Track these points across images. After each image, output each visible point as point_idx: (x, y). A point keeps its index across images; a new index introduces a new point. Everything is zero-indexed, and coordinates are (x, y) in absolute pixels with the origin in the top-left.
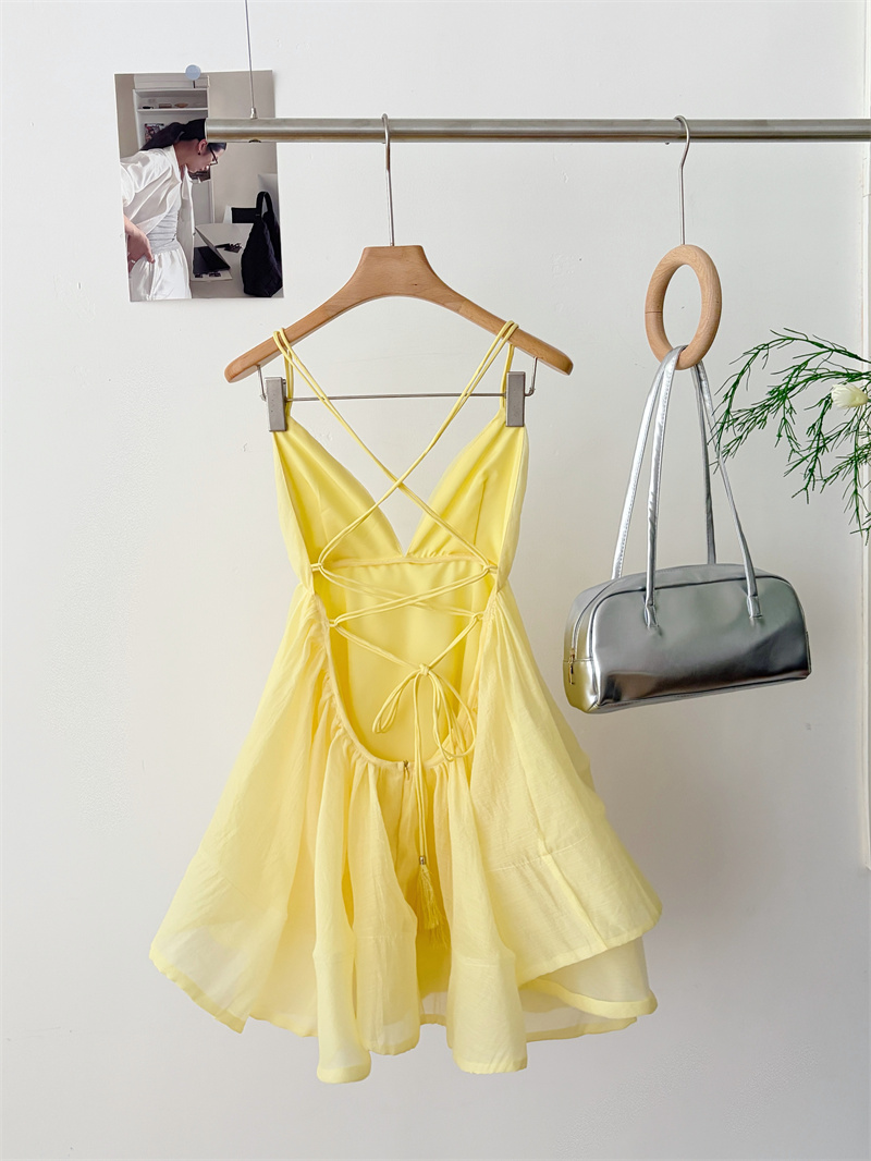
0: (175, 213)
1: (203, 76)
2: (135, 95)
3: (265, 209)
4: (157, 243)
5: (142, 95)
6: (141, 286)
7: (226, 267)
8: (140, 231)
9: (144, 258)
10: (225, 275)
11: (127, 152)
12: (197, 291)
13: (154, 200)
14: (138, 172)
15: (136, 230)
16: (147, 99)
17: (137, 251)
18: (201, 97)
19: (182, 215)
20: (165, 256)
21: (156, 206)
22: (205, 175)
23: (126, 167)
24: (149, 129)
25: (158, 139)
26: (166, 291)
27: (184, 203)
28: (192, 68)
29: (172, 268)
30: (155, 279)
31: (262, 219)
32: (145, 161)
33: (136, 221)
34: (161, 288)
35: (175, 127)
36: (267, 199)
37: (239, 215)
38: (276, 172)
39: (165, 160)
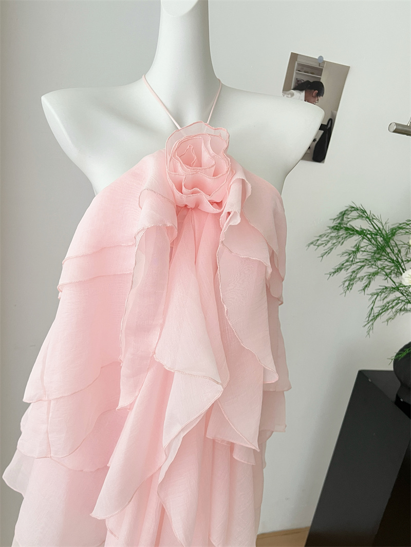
1: (324, 62)
2: (296, 64)
5: (299, 64)
16: (301, 67)
18: (319, 71)
25: (300, 87)
28: (321, 57)
31: (327, 130)
32: (293, 95)
35: (308, 82)
36: (331, 122)
38: (337, 111)
39: (300, 96)
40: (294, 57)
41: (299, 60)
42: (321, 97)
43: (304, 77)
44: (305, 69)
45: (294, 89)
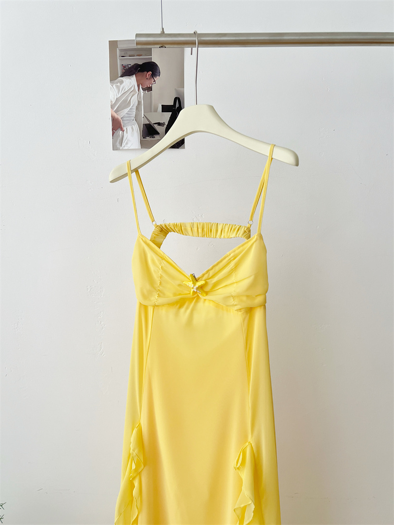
0: (135, 107)
3: (177, 105)
4: (126, 122)
7: (158, 133)
8: (118, 116)
9: (119, 129)
13: (125, 101)
14: (118, 88)
15: (116, 115)
16: (124, 52)
17: (117, 125)
19: (138, 108)
20: (129, 128)
21: (126, 104)
22: (149, 89)
23: (112, 86)
24: (124, 67)
25: (129, 72)
26: (129, 145)
27: (139, 103)
29: (132, 134)
30: (124, 139)
32: (122, 82)
33: (116, 111)
34: (127, 143)
35: (136, 66)
36: (179, 101)
39: (131, 82)
40: (113, 44)
42: (158, 77)
44: (129, 53)
45: (122, 76)
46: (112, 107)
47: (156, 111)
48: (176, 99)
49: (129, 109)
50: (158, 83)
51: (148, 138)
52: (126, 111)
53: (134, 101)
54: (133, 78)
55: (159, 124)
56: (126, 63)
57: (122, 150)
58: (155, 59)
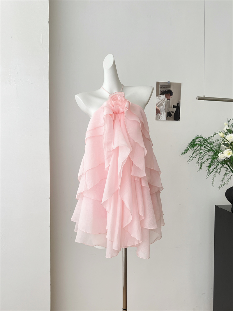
0: (165, 106)
1: (170, 83)
3: (178, 106)
4: (161, 111)
5: (160, 85)
6: (158, 118)
7: (172, 115)
8: (159, 109)
10: (171, 117)
11: (157, 95)
12: (167, 119)
13: (161, 103)
14: (159, 98)
15: (158, 108)
17: (158, 112)
18: (170, 87)
20: (163, 113)
21: (162, 104)
22: (169, 100)
23: (157, 97)
24: (161, 91)
25: (162, 93)
26: (162, 119)
27: (166, 104)
28: (168, 81)
29: (163, 115)
30: (161, 117)
31: (178, 107)
32: (160, 97)
33: (158, 107)
34: (161, 118)
35: (165, 91)
36: (179, 104)
37: (174, 107)
38: (180, 100)
39: (163, 97)
40: (158, 83)
41: (160, 84)
42: (172, 96)
43: (164, 90)
44: (163, 87)
45: (160, 95)
46: (156, 105)
47: (171, 107)
48: (178, 104)
49: (162, 106)
50: (172, 98)
51: (169, 117)
52: (162, 107)
53: (164, 103)
54: (164, 96)
55: (172, 112)
56: (162, 90)
57: (160, 120)
58: (172, 89)
